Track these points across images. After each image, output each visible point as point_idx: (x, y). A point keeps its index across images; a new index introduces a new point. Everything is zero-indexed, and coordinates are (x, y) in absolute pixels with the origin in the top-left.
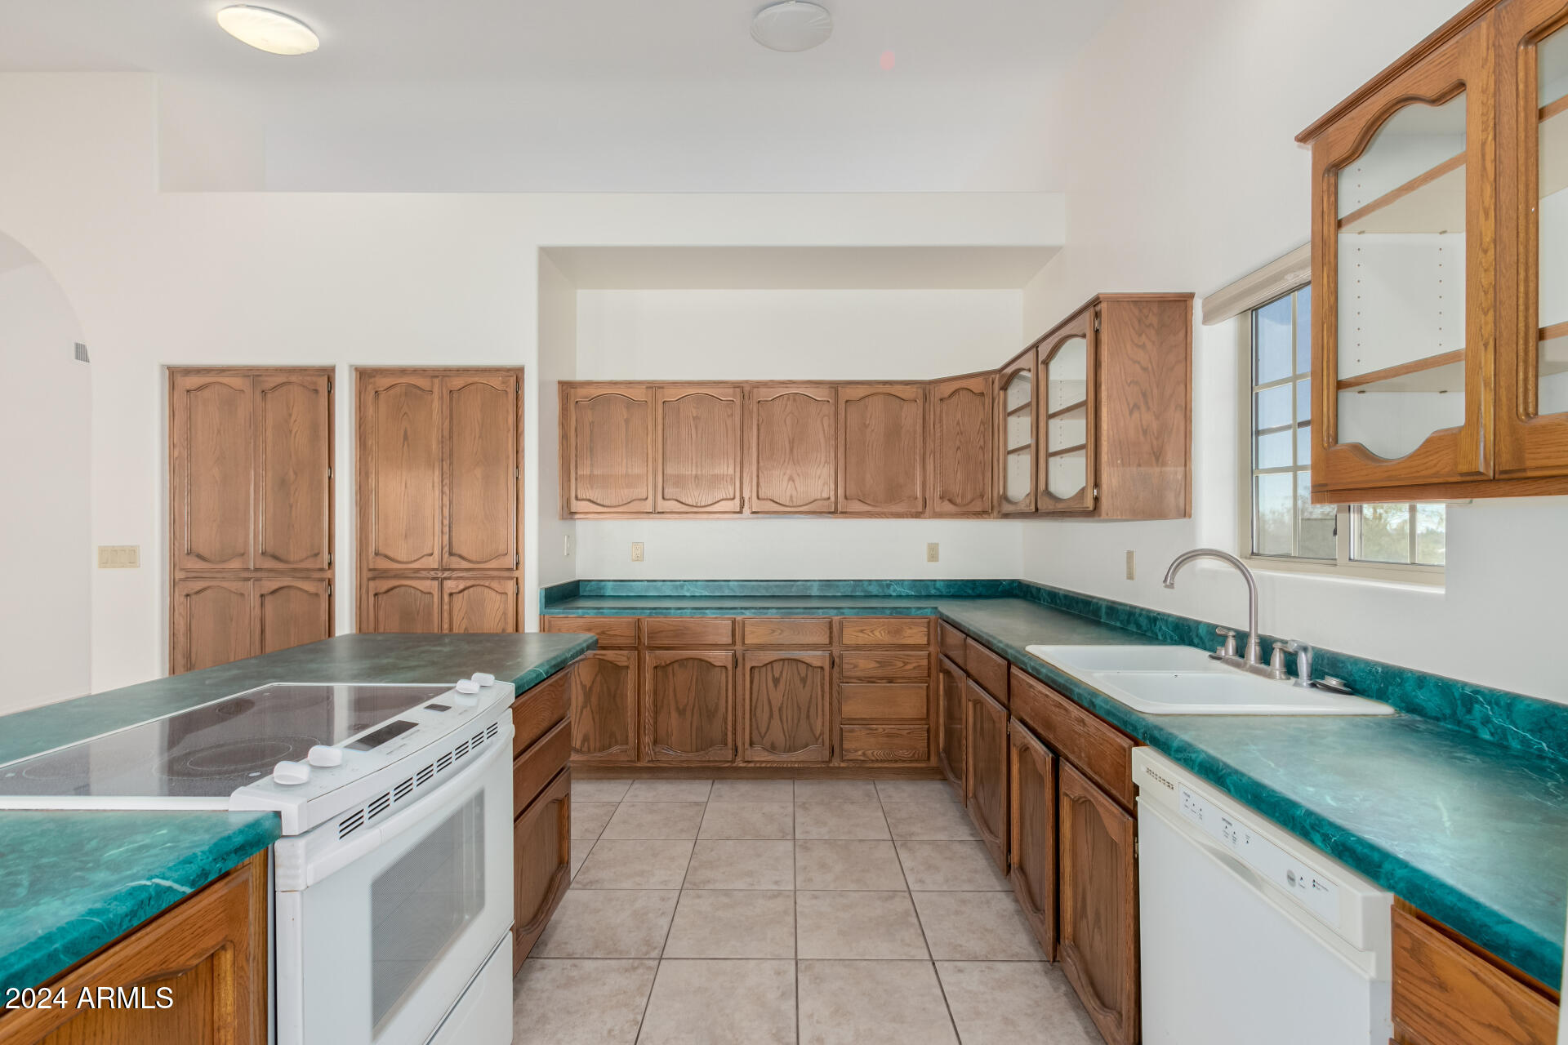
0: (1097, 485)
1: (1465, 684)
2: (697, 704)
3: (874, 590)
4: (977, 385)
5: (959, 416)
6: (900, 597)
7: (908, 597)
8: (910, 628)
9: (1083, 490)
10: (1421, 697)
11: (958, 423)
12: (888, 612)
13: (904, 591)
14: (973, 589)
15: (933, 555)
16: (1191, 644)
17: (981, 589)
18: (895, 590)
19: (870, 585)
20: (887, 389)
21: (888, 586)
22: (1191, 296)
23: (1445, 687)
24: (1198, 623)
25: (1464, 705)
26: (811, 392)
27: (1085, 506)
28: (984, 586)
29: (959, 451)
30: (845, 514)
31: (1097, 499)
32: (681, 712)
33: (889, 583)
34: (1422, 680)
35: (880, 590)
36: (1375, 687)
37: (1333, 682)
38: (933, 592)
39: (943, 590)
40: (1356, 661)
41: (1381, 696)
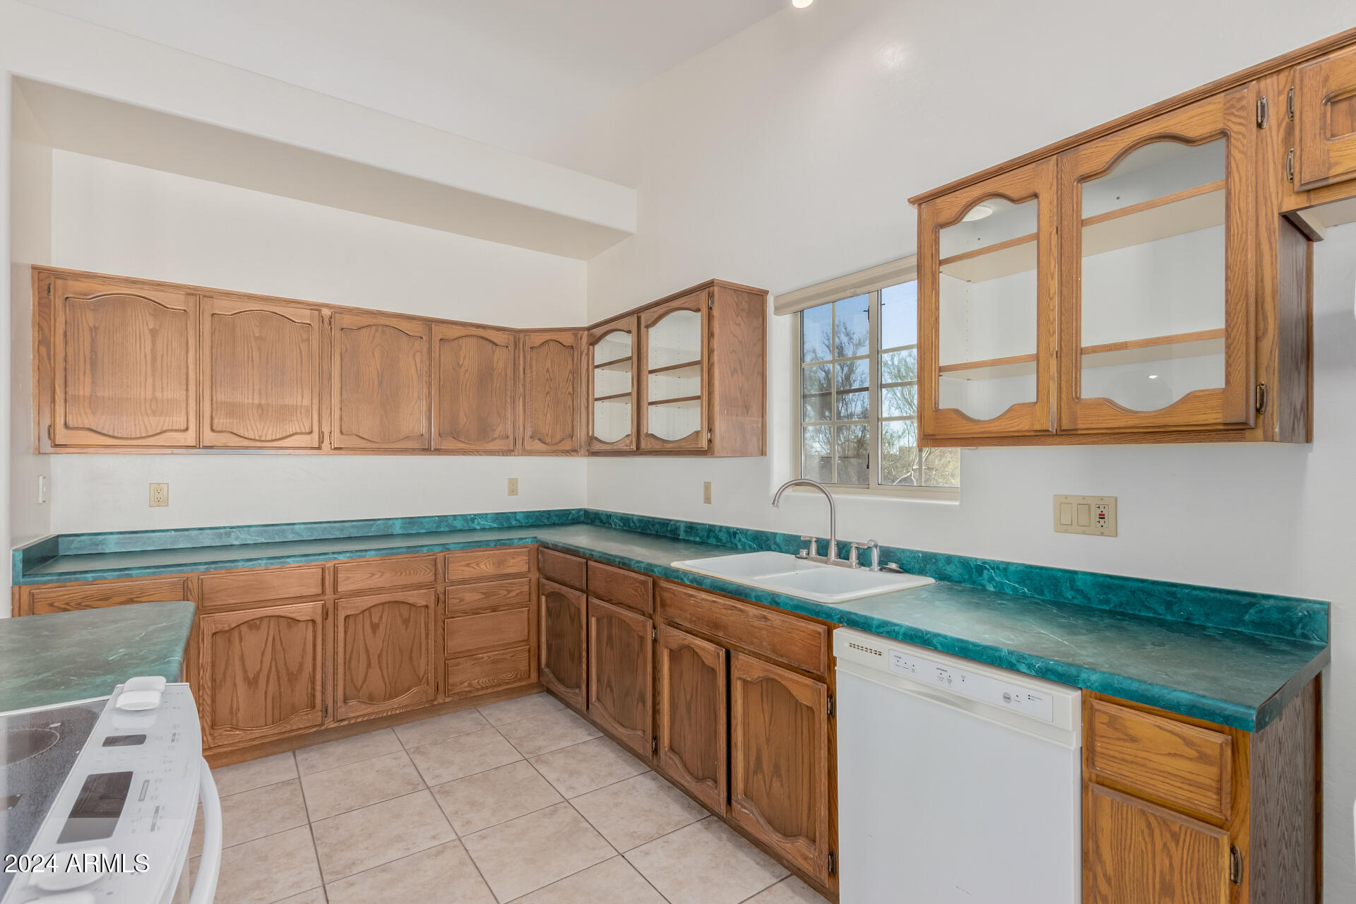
0: (710, 430)
1: (976, 560)
2: (273, 669)
3: (459, 524)
4: (567, 339)
5: (548, 364)
6: (483, 529)
7: (491, 529)
8: (514, 558)
9: (697, 433)
10: (949, 569)
11: (548, 371)
12: (493, 544)
13: (488, 524)
14: (548, 519)
15: (513, 490)
16: (769, 549)
17: (554, 518)
18: (479, 524)
19: (455, 520)
20: (481, 332)
21: (473, 520)
22: (767, 292)
23: (965, 563)
24: (775, 534)
25: (977, 571)
26: (404, 326)
27: (699, 446)
28: (557, 515)
29: (548, 395)
30: (438, 451)
31: (710, 441)
32: (252, 683)
33: (473, 518)
34: (949, 559)
35: (466, 525)
36: (917, 566)
37: (893, 566)
38: (514, 523)
39: (523, 521)
40: (903, 551)
41: (922, 572)
